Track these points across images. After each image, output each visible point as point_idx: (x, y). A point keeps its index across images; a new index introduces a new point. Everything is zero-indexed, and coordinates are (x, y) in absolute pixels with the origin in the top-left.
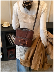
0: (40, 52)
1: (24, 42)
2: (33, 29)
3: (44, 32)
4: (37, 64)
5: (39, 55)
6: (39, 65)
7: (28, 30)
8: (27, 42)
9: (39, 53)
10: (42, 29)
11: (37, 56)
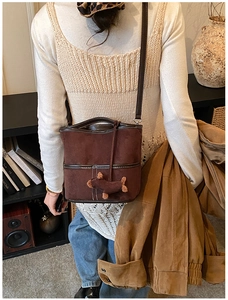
0: (181, 216)
1: (113, 186)
2: (138, 115)
3: (185, 125)
4: (178, 268)
5: (178, 231)
6: (184, 270)
7: (118, 124)
8: (124, 179)
9: (178, 219)
10: (175, 112)
11: (172, 233)
